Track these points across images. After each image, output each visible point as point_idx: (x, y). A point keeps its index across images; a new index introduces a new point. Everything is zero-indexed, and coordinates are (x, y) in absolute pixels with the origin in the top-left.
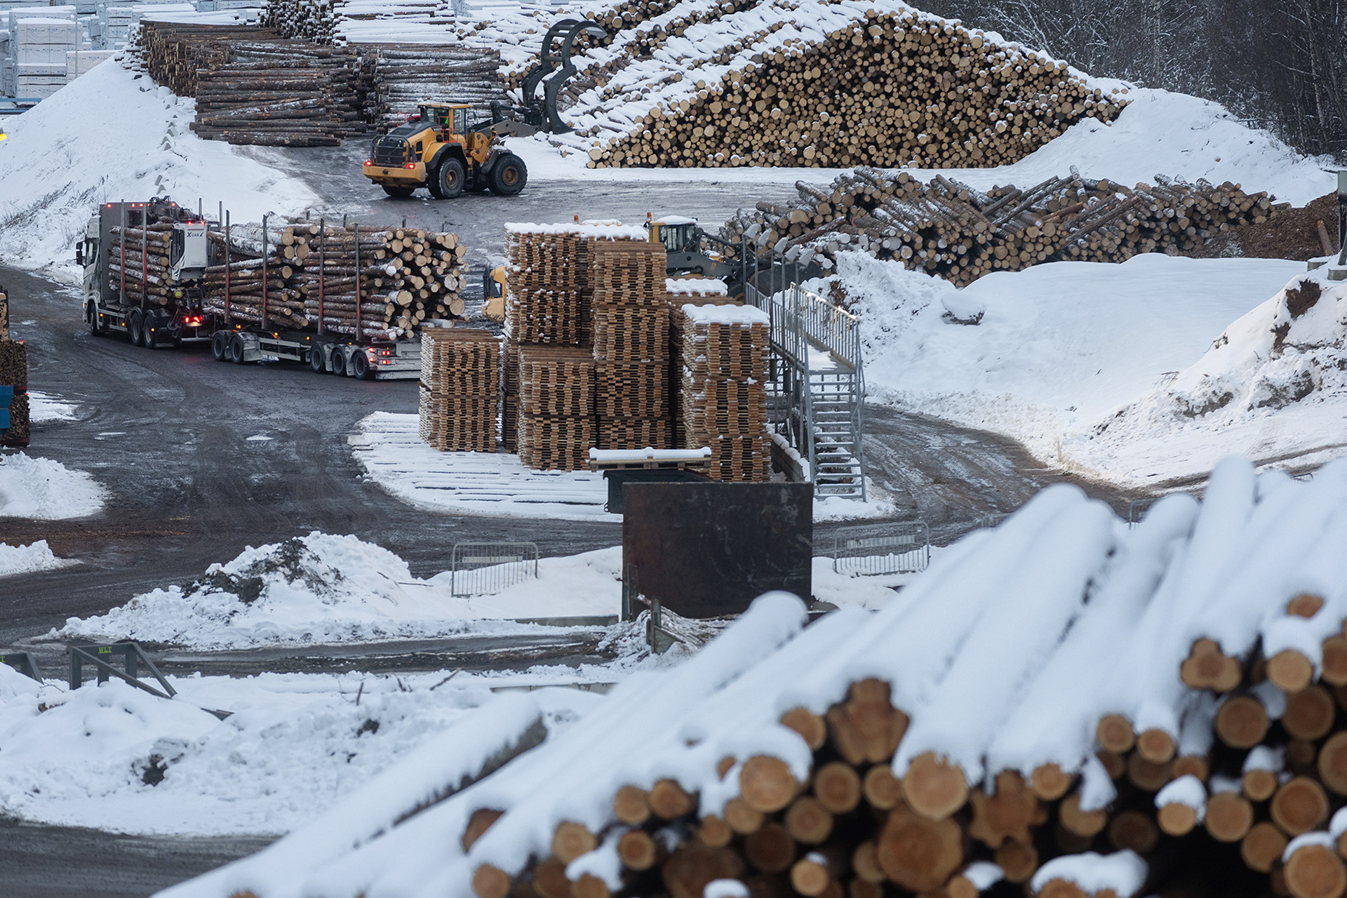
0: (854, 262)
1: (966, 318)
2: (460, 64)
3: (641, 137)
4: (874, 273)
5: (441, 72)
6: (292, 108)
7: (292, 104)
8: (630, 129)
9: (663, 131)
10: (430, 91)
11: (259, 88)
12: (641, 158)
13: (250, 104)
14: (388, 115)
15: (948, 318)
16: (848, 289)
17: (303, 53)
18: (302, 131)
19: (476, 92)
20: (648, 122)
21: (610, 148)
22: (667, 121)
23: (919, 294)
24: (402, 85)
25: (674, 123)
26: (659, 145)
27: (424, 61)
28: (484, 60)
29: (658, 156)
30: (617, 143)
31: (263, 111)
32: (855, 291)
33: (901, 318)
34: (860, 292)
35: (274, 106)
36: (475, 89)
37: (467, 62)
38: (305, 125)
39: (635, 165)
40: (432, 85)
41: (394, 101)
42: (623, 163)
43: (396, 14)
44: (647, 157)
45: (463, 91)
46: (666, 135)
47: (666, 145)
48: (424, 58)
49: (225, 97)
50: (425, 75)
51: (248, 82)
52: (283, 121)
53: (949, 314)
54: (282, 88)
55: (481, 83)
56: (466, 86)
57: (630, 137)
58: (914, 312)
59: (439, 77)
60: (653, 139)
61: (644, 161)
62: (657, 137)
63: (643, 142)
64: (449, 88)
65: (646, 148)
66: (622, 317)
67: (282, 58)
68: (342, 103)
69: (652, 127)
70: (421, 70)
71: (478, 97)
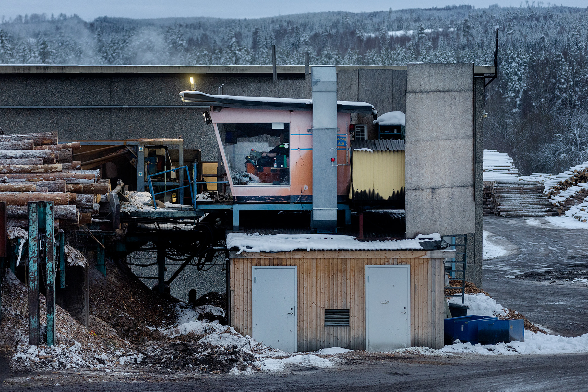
2: (528, 187)
5: (521, 190)
10: (516, 197)
14: (499, 207)
19: (536, 198)
24: (505, 195)
27: (514, 185)
28: (539, 185)
36: (536, 197)
37: (532, 186)
40: (518, 195)
41: (502, 201)
43: (494, 170)
45: (531, 198)
50: (514, 191)
55: (538, 194)
59: (520, 192)
64: (525, 196)
70: (512, 189)
71: (537, 200)
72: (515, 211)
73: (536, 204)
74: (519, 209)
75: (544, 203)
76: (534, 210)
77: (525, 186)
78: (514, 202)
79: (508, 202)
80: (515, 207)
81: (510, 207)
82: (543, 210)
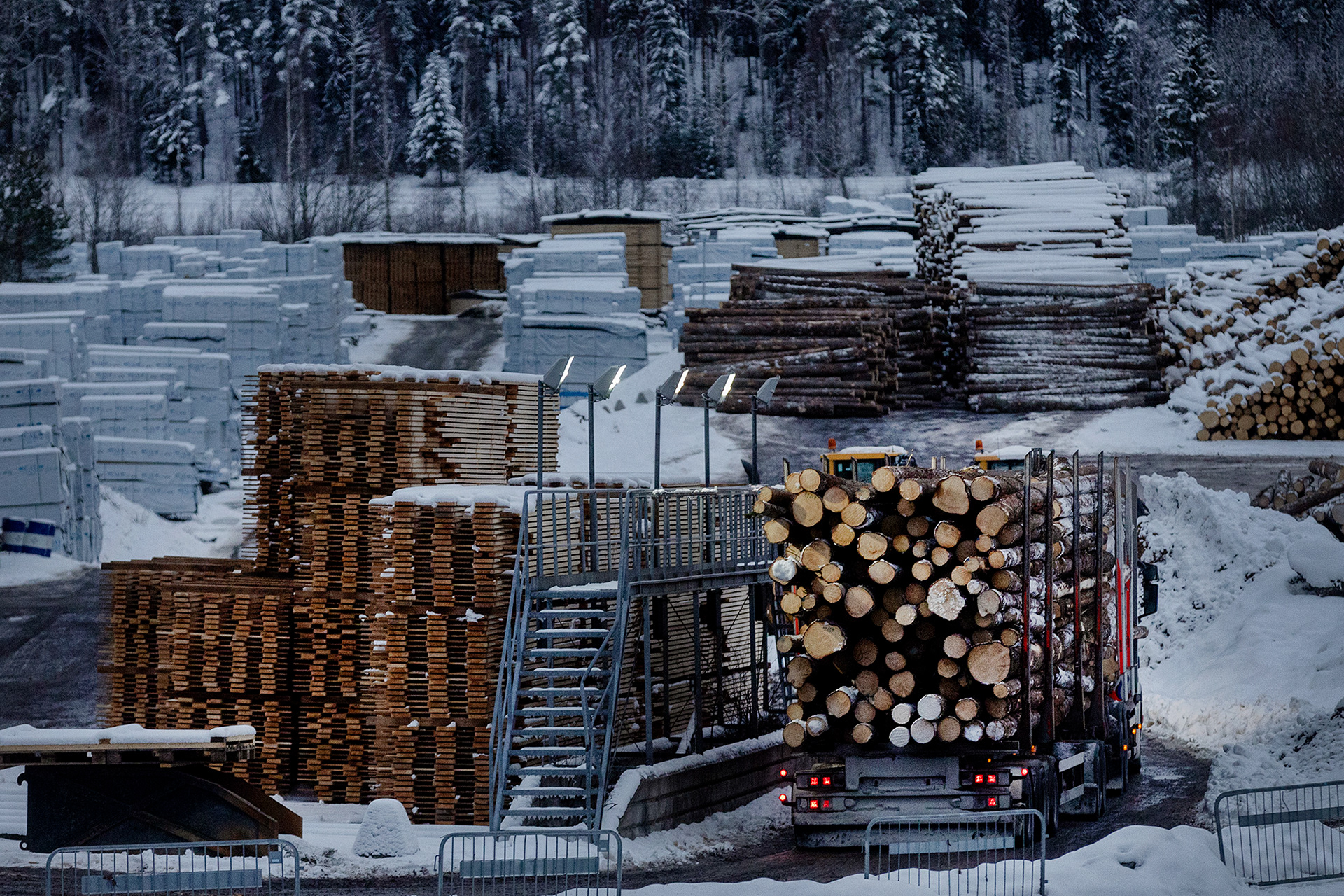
0: (1169, 494)
1: (1324, 583)
2: (1089, 304)
3: (1277, 393)
4: (1195, 510)
5: (1057, 314)
6: (816, 361)
7: (817, 355)
8: (1264, 380)
9: (1312, 384)
10: (1039, 342)
11: (773, 332)
12: (1280, 426)
13: (757, 355)
14: (973, 377)
15: (1300, 585)
16: (1150, 538)
17: (863, 287)
18: (827, 395)
19: (1109, 344)
20: (1290, 371)
21: (1233, 410)
22: (1319, 370)
23: (1262, 545)
24: (998, 334)
25: (1329, 374)
26: (1308, 407)
27: (1038, 299)
28: (1125, 298)
29: (1305, 423)
30: (1244, 403)
31: (772, 365)
32: (1160, 541)
33: (1226, 586)
34: (1167, 543)
35: (790, 358)
36: (1107, 339)
37: (1100, 302)
38: (832, 386)
39: (1269, 436)
40: (1043, 334)
41: (984, 355)
42: (1253, 433)
43: (1046, 243)
44: (1289, 424)
45: (1089, 342)
46: (1317, 391)
47: (1319, 407)
48: (1038, 295)
49: (721, 345)
50: (1036, 319)
51: (757, 324)
52: (799, 381)
53: (1300, 579)
54: (806, 333)
55: (1116, 331)
56: (1093, 334)
57: (1263, 394)
58: (1249, 576)
59: (1056, 322)
60: (1297, 396)
61: (1285, 430)
62: (1304, 394)
63: (1282, 401)
64: (1069, 337)
65: (1287, 410)
66: (340, 509)
67: (831, 294)
68: (911, 359)
69: (1296, 378)
70: (1030, 312)
71: (1109, 351)
72: (1021, 389)
73: (1104, 366)
74: (1034, 385)
75: (1132, 359)
76: (1088, 386)
77: (1080, 303)
78: (1027, 358)
79: (1006, 359)
80: (1028, 376)
81: (1010, 376)
82: (1121, 385)
